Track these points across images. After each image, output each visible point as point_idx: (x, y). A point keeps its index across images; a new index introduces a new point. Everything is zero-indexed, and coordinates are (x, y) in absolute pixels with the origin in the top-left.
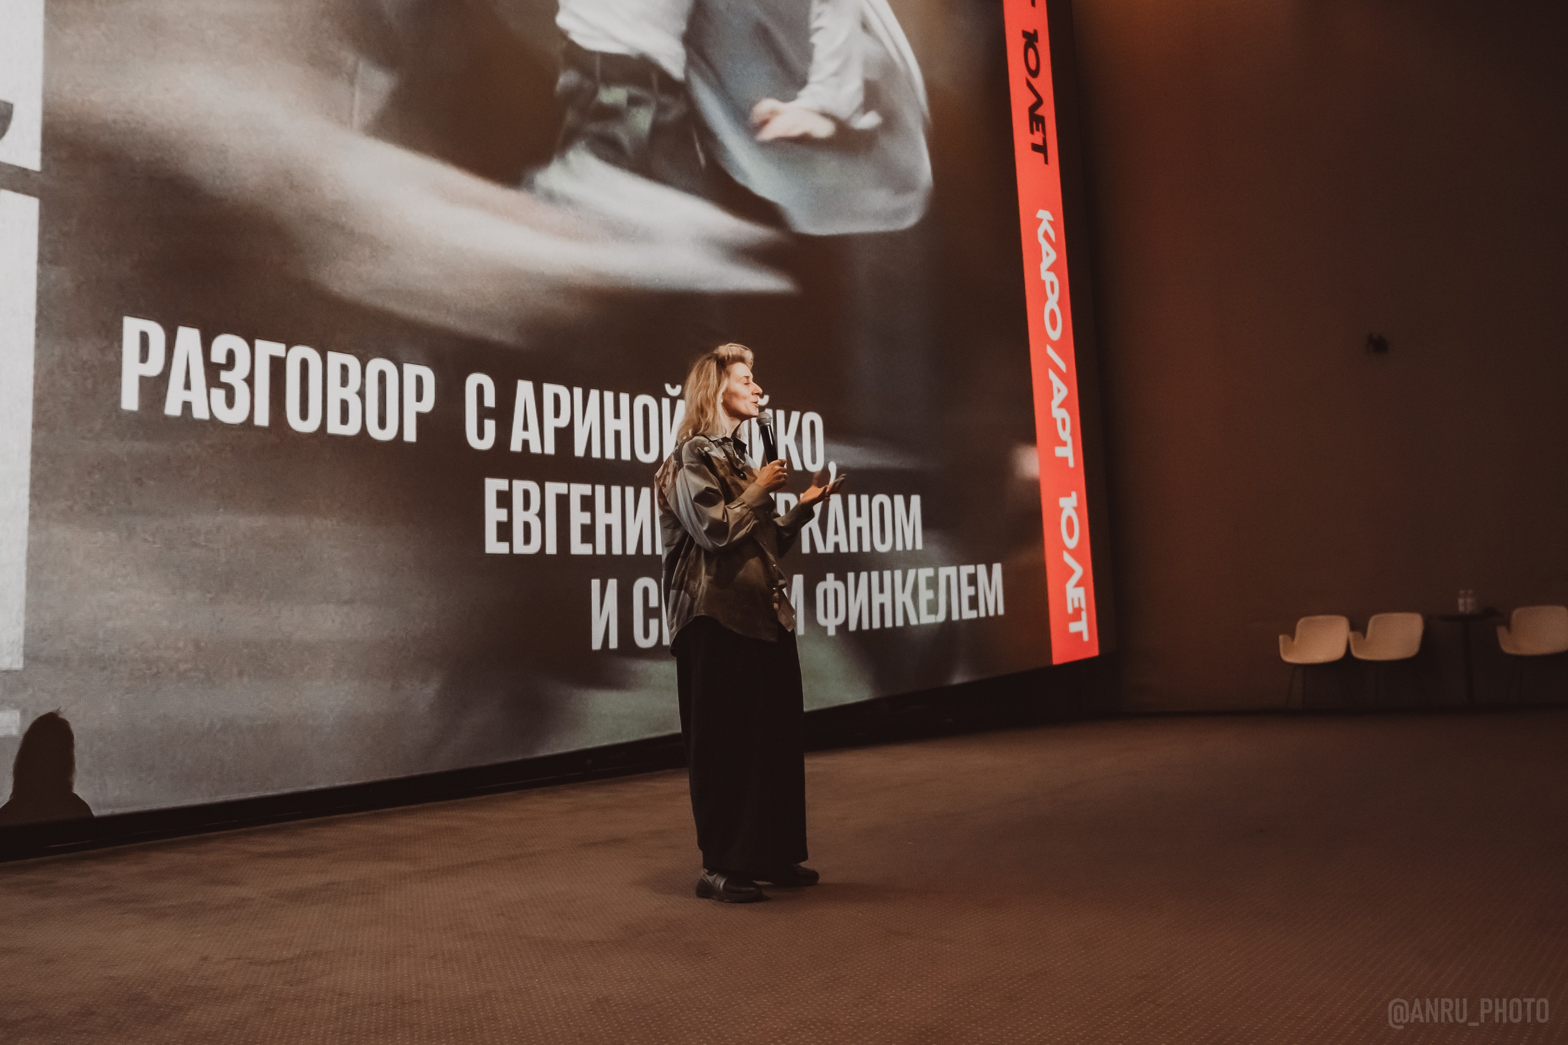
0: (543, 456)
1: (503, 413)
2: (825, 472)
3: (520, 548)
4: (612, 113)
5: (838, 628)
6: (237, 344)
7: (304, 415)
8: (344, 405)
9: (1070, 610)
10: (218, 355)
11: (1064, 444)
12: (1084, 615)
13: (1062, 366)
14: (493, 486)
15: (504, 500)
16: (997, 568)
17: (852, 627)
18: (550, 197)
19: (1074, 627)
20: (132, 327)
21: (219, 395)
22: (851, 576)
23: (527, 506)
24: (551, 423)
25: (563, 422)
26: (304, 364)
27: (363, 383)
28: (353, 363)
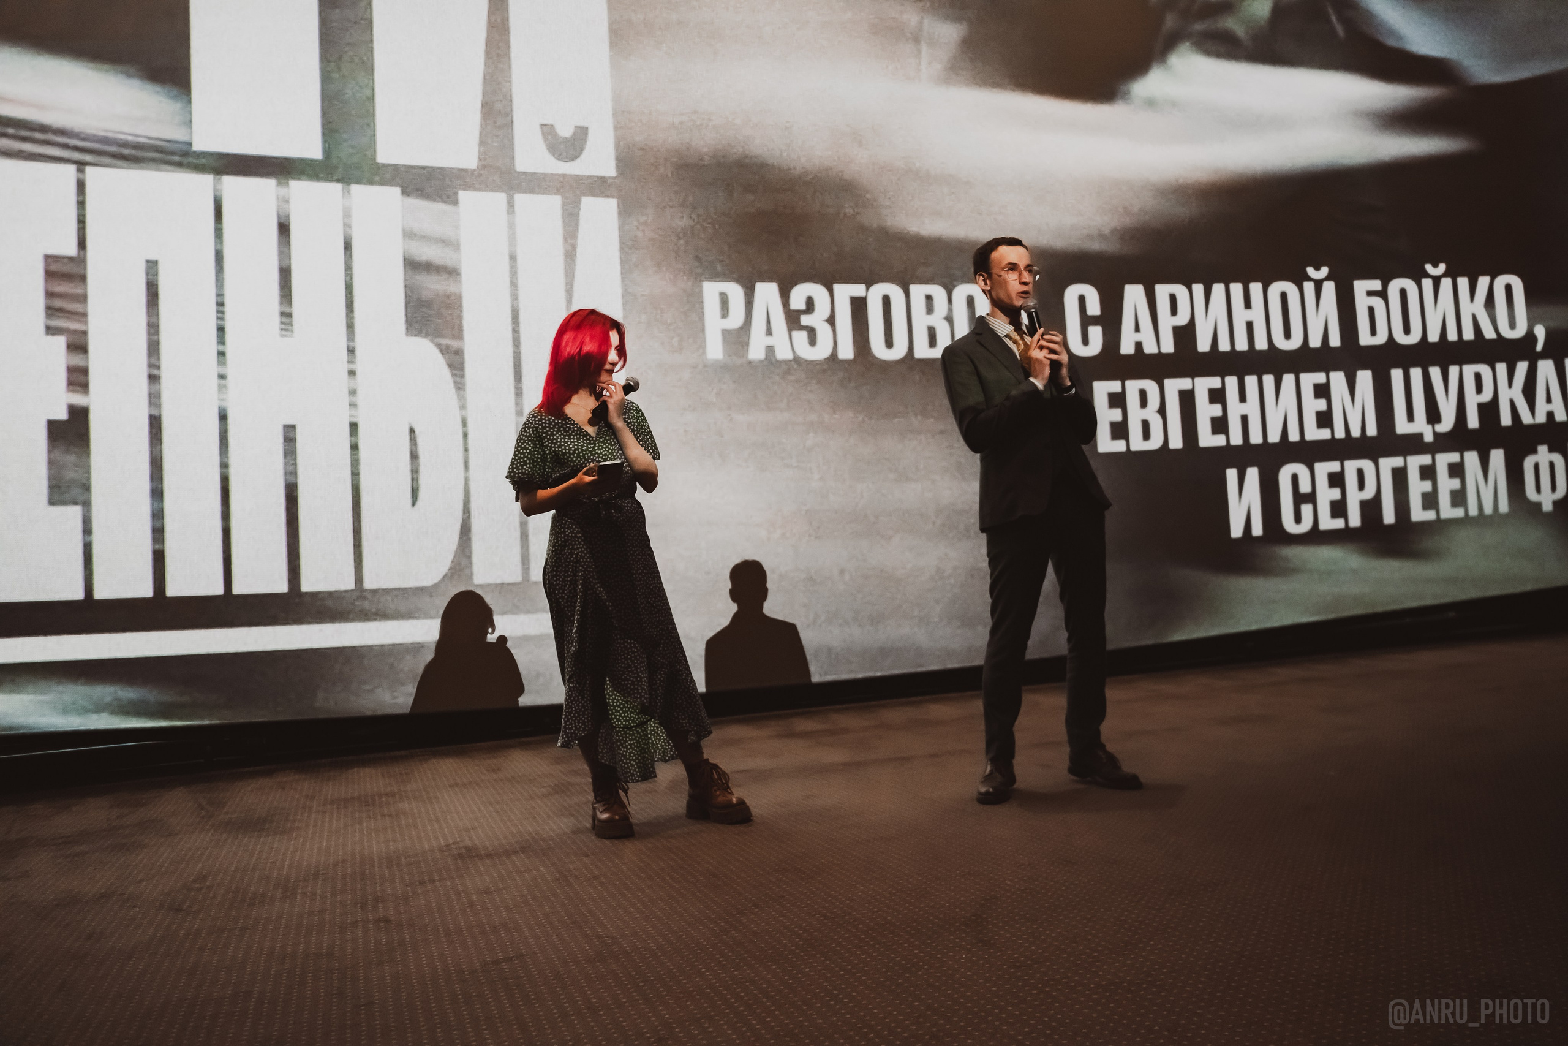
0: (1160, 356)
1: (1110, 319)
2: (1530, 336)
3: (1138, 444)
5: (1556, 503)
6: (816, 290)
8: (931, 331)
10: (797, 300)
14: (1102, 390)
15: (1117, 400)
18: (1151, 103)
20: (711, 290)
21: (801, 337)
23: (1144, 403)
24: (1167, 323)
25: (1182, 319)
26: (886, 300)
27: (950, 310)
28: (938, 292)
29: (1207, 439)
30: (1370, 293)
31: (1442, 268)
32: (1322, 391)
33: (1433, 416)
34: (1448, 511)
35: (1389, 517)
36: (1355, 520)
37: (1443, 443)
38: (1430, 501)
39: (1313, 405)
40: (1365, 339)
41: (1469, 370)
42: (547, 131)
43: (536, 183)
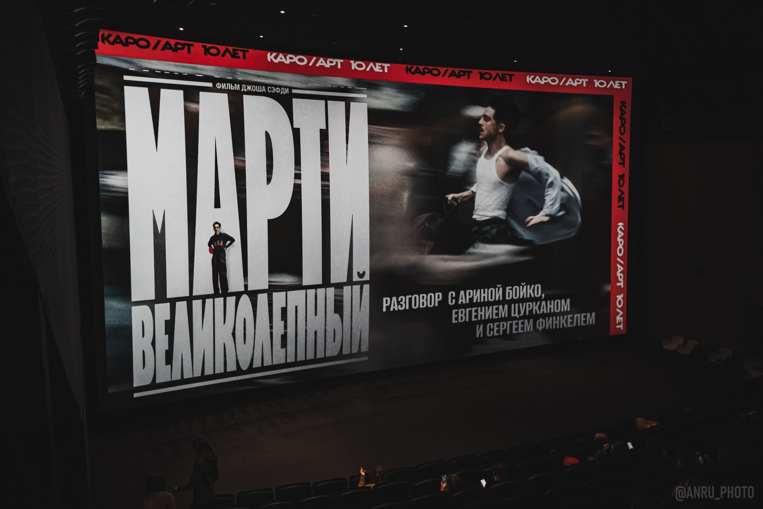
0: (466, 304)
1: (457, 298)
2: (541, 296)
3: (460, 321)
4: (487, 232)
5: (542, 329)
6: (403, 297)
7: (415, 306)
8: (423, 303)
9: (617, 322)
10: (399, 299)
11: (620, 282)
12: (622, 324)
13: (622, 262)
14: (454, 311)
15: (457, 313)
16: (593, 314)
17: (547, 328)
18: (470, 254)
19: (618, 327)
20: (385, 299)
21: (400, 306)
22: (547, 318)
23: (462, 313)
25: (471, 297)
26: (415, 298)
27: (427, 298)
28: (425, 295)
29: (473, 319)
30: (509, 289)
31: (525, 283)
32: (497, 309)
33: (519, 312)
34: (520, 331)
35: (508, 332)
36: (501, 333)
37: (521, 318)
38: (517, 329)
39: (495, 312)
40: (507, 298)
41: (528, 304)
42: (358, 273)
43: (356, 283)
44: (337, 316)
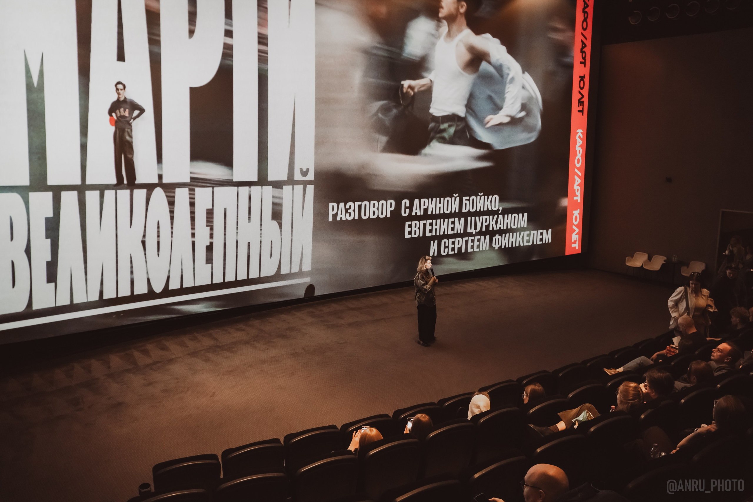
0: (420, 215)
1: (411, 208)
2: (498, 210)
3: (413, 236)
4: (444, 130)
5: (498, 248)
6: (352, 204)
7: (365, 215)
8: (374, 212)
9: (573, 241)
10: (348, 207)
11: (577, 196)
12: (577, 242)
13: (580, 174)
14: (407, 223)
15: (410, 226)
16: (550, 231)
17: (503, 247)
18: (425, 155)
19: (573, 245)
20: (331, 205)
21: (348, 214)
22: (504, 235)
23: (415, 227)
24: (423, 207)
25: (426, 207)
26: (365, 205)
27: (378, 207)
28: (376, 202)
29: (428, 234)
30: (466, 200)
31: (482, 193)
32: (453, 223)
33: (476, 228)
34: (476, 249)
35: (463, 251)
36: (456, 252)
37: (478, 234)
38: (472, 247)
39: (451, 226)
40: (464, 210)
41: (485, 217)
42: (301, 170)
43: (298, 183)
44: (275, 223)
